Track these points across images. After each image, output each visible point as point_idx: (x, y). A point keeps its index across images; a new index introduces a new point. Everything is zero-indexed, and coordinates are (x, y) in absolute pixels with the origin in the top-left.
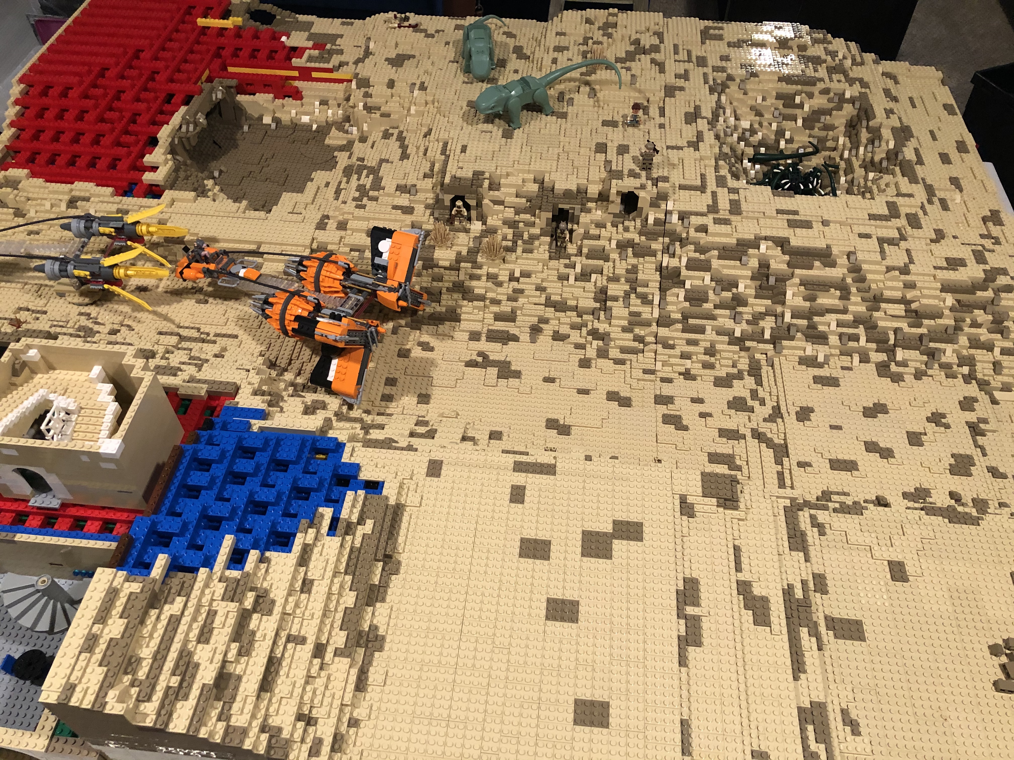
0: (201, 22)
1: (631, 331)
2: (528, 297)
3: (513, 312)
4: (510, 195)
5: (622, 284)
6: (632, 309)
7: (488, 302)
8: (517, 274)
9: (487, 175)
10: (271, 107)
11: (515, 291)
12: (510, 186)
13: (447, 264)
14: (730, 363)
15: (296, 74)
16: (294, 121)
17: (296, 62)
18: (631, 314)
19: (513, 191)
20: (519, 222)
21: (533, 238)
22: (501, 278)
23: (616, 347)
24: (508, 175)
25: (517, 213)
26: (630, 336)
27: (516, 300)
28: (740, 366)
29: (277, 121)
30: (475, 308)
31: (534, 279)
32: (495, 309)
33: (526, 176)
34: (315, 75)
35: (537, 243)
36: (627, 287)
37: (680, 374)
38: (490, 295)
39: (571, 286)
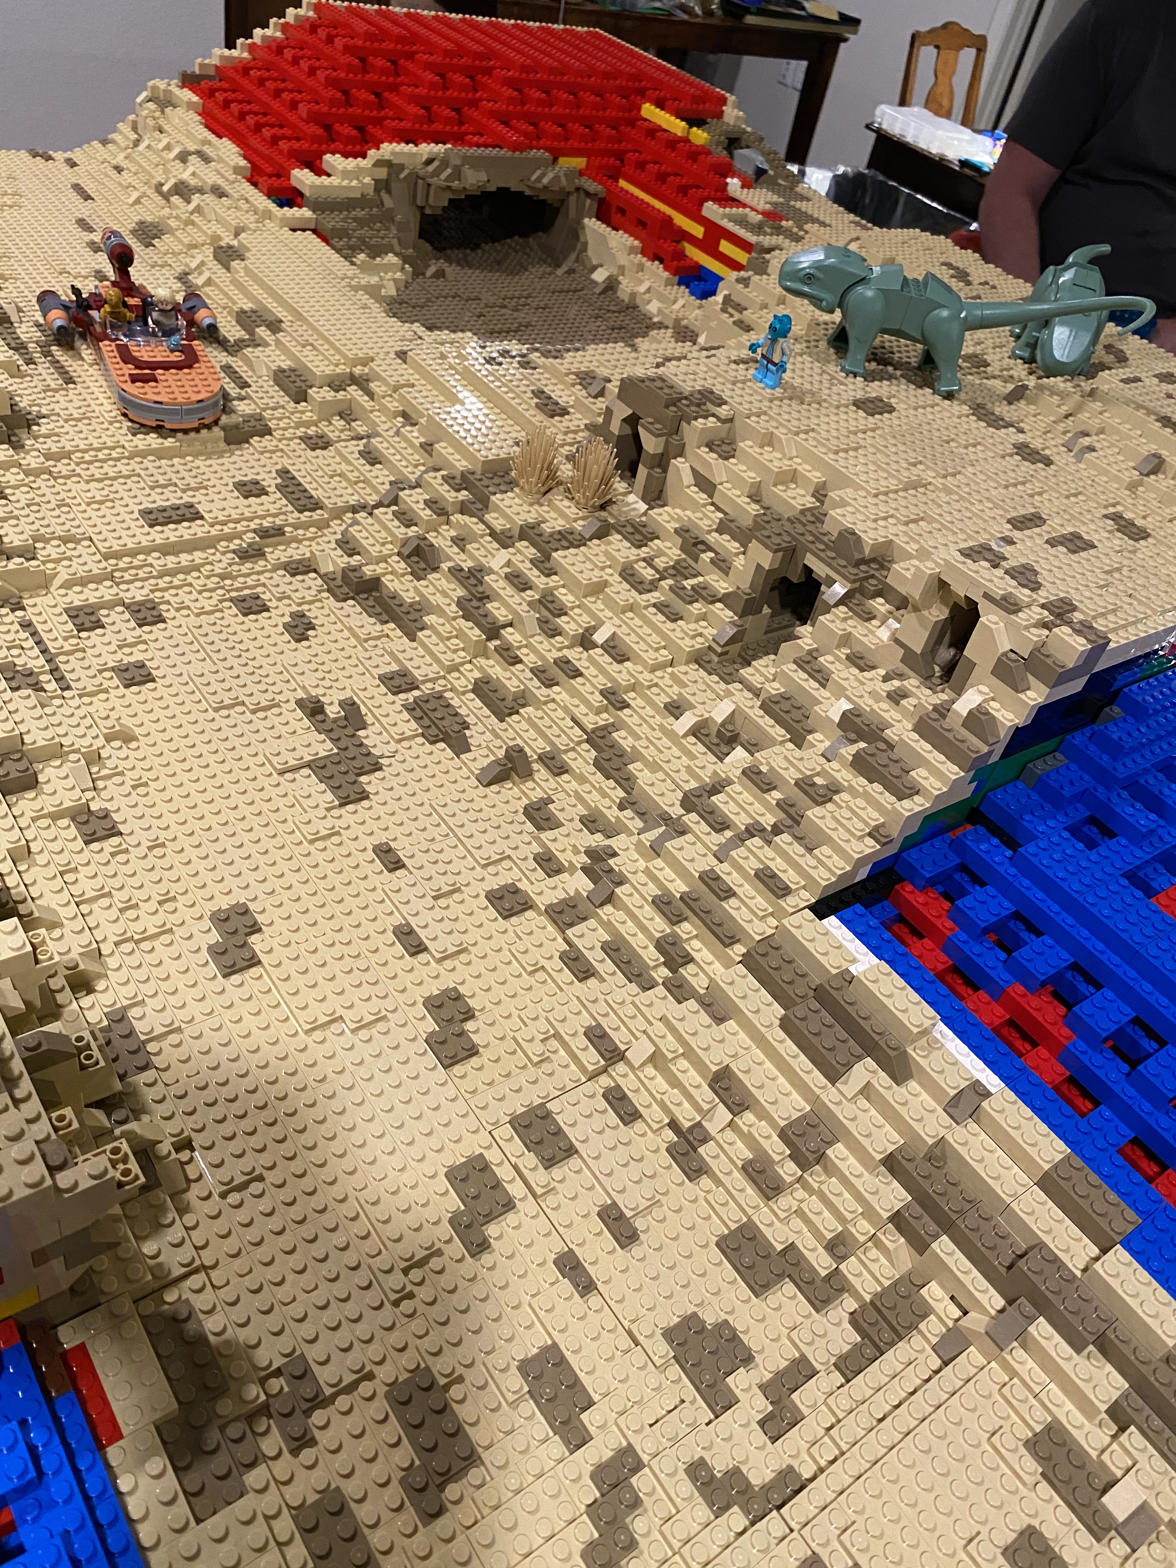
0: (649, 111)
1: (676, 919)
2: (574, 693)
3: (522, 700)
4: (736, 480)
5: (766, 804)
6: (723, 869)
7: (492, 645)
8: (600, 637)
9: (723, 411)
10: (623, 259)
11: (563, 664)
12: (755, 464)
13: (499, 524)
14: (830, 1226)
15: (698, 231)
16: (638, 301)
17: (711, 210)
18: (710, 879)
19: (751, 476)
20: (710, 549)
21: (701, 593)
22: (562, 621)
23: (608, 926)
24: (769, 440)
25: (721, 529)
26: (659, 925)
27: (549, 683)
28: (852, 1266)
29: (611, 285)
30: (460, 634)
31: (623, 674)
32: (496, 669)
33: (804, 468)
34: (725, 247)
35: (697, 608)
36: (768, 820)
37: (673, 1125)
38: (511, 636)
39: (670, 734)
